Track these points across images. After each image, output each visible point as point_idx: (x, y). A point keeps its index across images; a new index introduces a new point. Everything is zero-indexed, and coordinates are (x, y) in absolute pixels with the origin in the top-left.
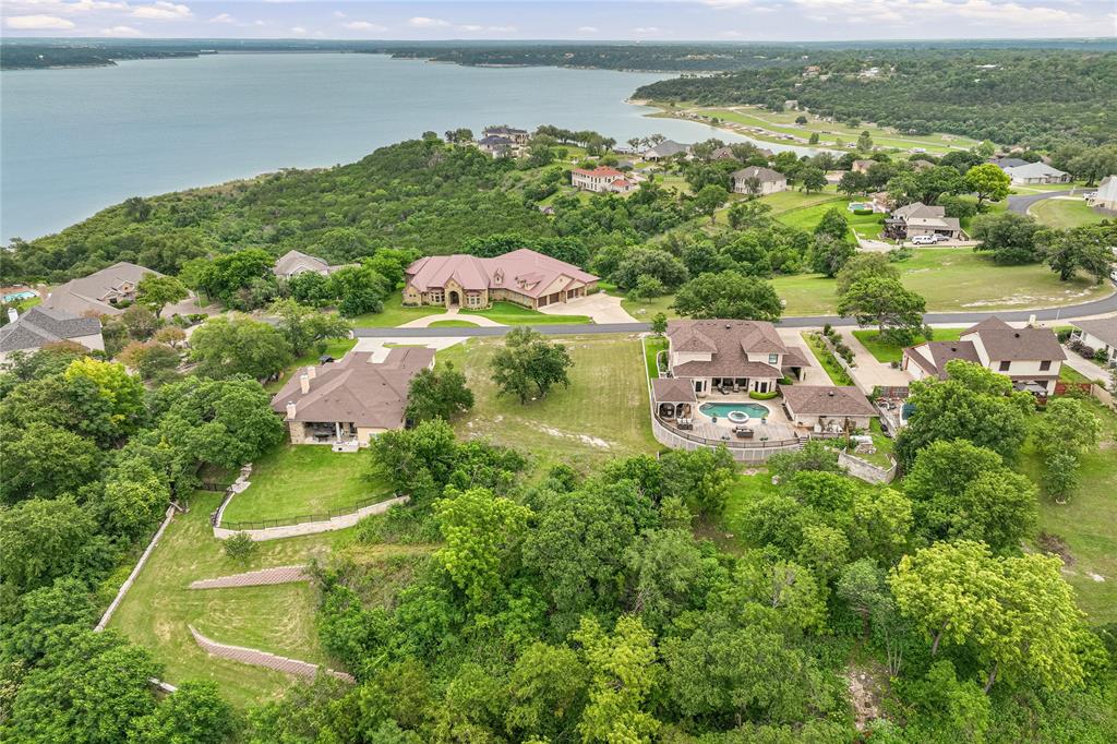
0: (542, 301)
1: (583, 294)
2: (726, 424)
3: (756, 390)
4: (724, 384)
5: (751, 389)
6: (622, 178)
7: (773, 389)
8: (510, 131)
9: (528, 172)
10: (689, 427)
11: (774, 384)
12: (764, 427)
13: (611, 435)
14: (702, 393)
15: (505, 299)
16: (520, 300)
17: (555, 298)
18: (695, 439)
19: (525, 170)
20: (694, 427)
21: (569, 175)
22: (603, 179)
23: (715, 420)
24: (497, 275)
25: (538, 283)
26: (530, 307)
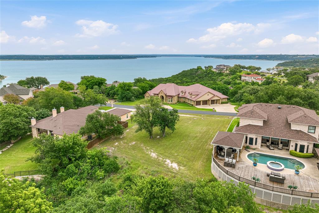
0: (198, 103)
1: (219, 103)
2: (263, 168)
3: (296, 150)
4: (272, 143)
5: (292, 148)
6: (260, 78)
7: (310, 150)
8: (225, 66)
9: (227, 77)
10: (232, 166)
11: (311, 147)
12: (296, 177)
13: (185, 163)
14: (254, 146)
15: (184, 102)
16: (189, 102)
17: (205, 102)
18: (233, 176)
19: (227, 76)
20: (237, 167)
21: (240, 77)
22: (252, 78)
23: (255, 164)
24: (182, 91)
25: (198, 95)
26: (193, 105)
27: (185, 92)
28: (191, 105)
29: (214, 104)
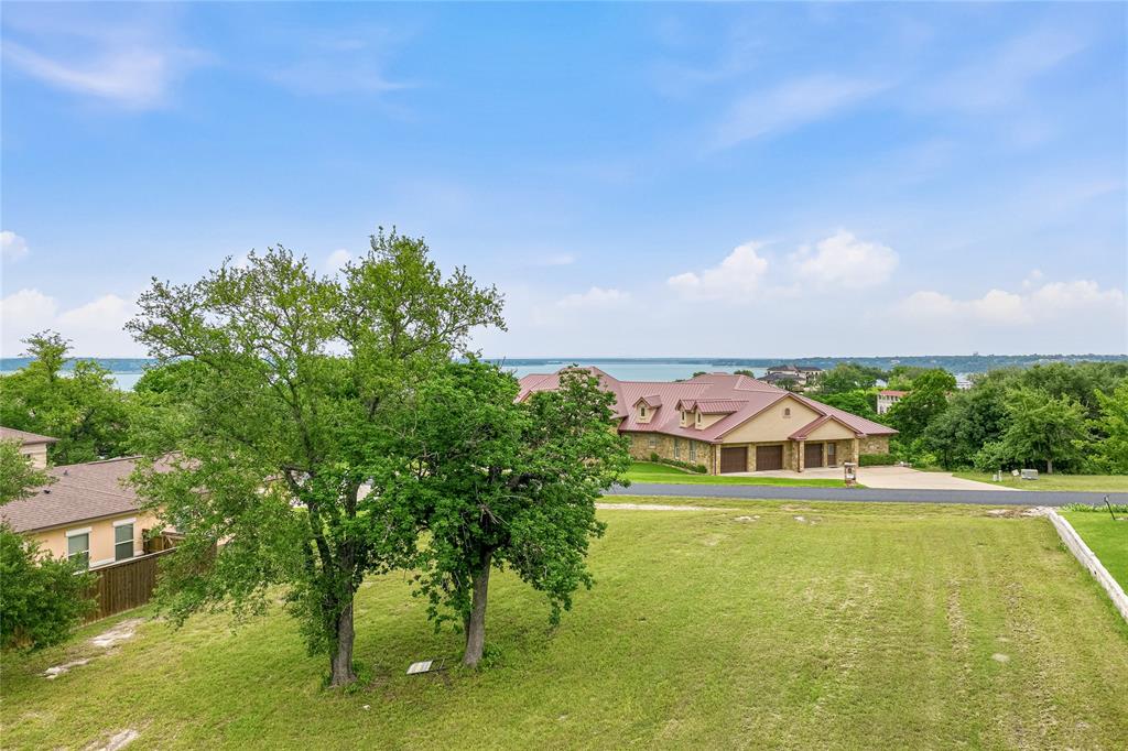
0: (735, 458)
16: (682, 455)
17: (772, 456)
21: (872, 400)
24: (642, 401)
25: (730, 414)
26: (703, 470)
27: (658, 408)
28: (693, 469)
29: (821, 465)
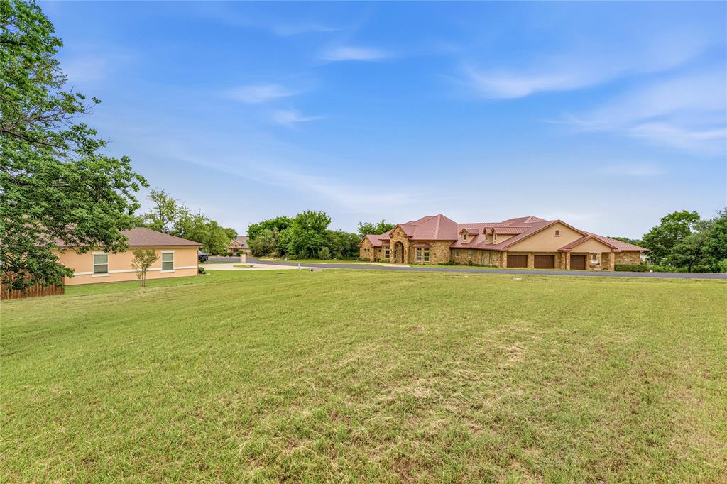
0: (518, 261)
16: (486, 262)
17: (547, 262)
24: (464, 231)
25: (516, 235)
27: (476, 236)
29: (584, 270)
